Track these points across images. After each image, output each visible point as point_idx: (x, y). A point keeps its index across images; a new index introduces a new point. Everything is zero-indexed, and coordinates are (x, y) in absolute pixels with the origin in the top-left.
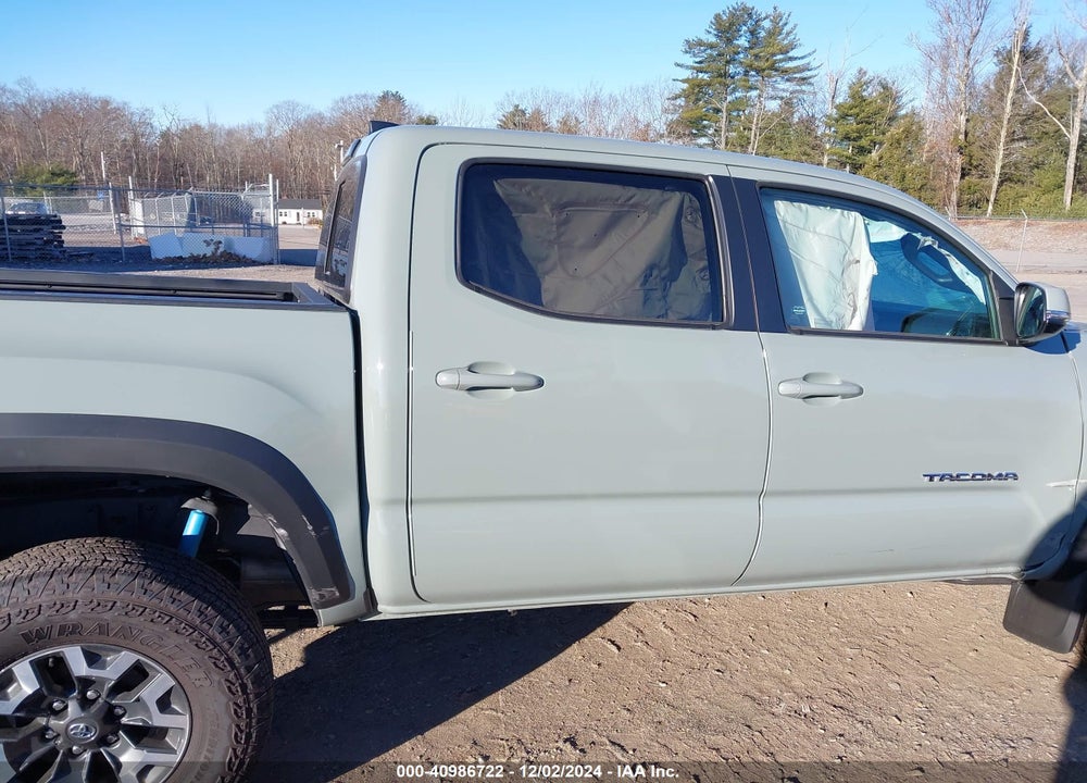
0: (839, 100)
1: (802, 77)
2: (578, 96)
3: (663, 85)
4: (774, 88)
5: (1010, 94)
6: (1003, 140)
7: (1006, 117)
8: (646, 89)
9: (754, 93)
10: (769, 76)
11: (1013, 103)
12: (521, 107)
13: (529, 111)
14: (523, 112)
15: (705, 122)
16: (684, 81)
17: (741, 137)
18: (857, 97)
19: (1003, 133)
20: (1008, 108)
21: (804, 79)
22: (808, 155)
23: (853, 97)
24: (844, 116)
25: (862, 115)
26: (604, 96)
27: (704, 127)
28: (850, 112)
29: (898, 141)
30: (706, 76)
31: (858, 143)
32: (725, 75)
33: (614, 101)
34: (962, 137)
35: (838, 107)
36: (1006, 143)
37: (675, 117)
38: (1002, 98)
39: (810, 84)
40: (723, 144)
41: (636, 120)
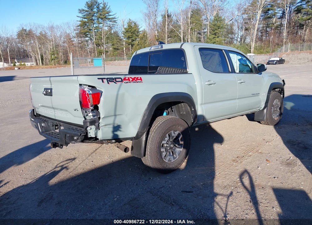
0: (125, 27)
1: (113, 20)
2: (46, 25)
3: (73, 22)
4: (107, 24)
5: (167, 26)
6: (166, 37)
7: (166, 32)
8: (68, 23)
9: (101, 25)
10: (105, 20)
11: (167, 28)
12: (25, 28)
13: (28, 29)
14: (25, 30)
15: (87, 33)
16: (80, 21)
17: (100, 37)
18: (130, 26)
19: (166, 36)
20: (167, 29)
21: (115, 21)
22: (119, 42)
23: (129, 26)
24: (127, 31)
25: (132, 31)
26: (55, 26)
27: (87, 34)
28: (129, 30)
29: (142, 38)
30: (86, 20)
31: (132, 39)
32: (92, 20)
33: (58, 27)
34: (157, 37)
35: (125, 29)
36: (167, 38)
37: (78, 32)
38: (165, 27)
39: (116, 23)
40: (95, 39)
41: (66, 32)
